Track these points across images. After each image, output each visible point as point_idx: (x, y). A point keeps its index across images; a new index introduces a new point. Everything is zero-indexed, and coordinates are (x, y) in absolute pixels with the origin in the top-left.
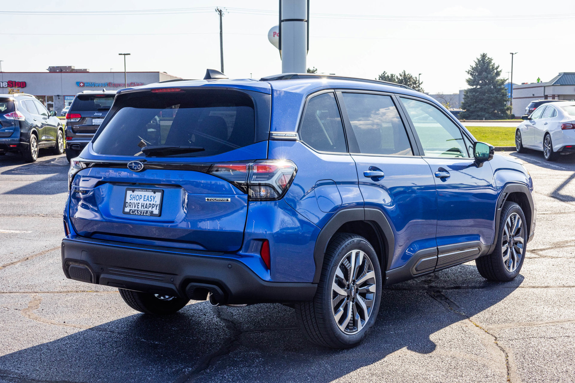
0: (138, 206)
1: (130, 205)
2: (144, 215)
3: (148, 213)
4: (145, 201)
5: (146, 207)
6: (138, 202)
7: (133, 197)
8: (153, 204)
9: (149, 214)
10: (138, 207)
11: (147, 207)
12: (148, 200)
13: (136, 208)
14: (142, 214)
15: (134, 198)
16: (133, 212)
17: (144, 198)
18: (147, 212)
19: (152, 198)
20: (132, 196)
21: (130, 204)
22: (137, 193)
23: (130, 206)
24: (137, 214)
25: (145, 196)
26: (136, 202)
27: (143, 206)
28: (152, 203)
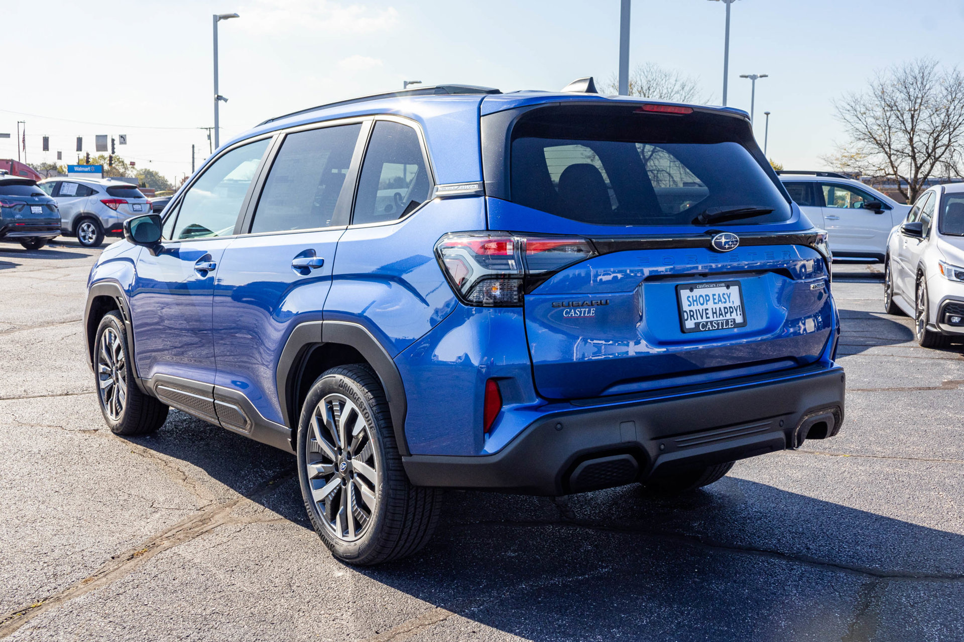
0: (707, 314)
1: (691, 316)
2: (724, 327)
3: (730, 323)
4: (716, 303)
5: (720, 315)
6: (705, 307)
7: (694, 301)
8: (730, 307)
9: (731, 325)
10: (708, 316)
11: (722, 314)
12: (721, 301)
13: (705, 319)
14: (720, 328)
15: (696, 301)
16: (704, 326)
17: (714, 299)
18: (727, 321)
19: (726, 296)
20: (691, 299)
21: (692, 313)
22: (697, 292)
23: (693, 316)
24: (711, 329)
25: (714, 295)
26: (700, 307)
27: (716, 313)
28: (728, 305)
